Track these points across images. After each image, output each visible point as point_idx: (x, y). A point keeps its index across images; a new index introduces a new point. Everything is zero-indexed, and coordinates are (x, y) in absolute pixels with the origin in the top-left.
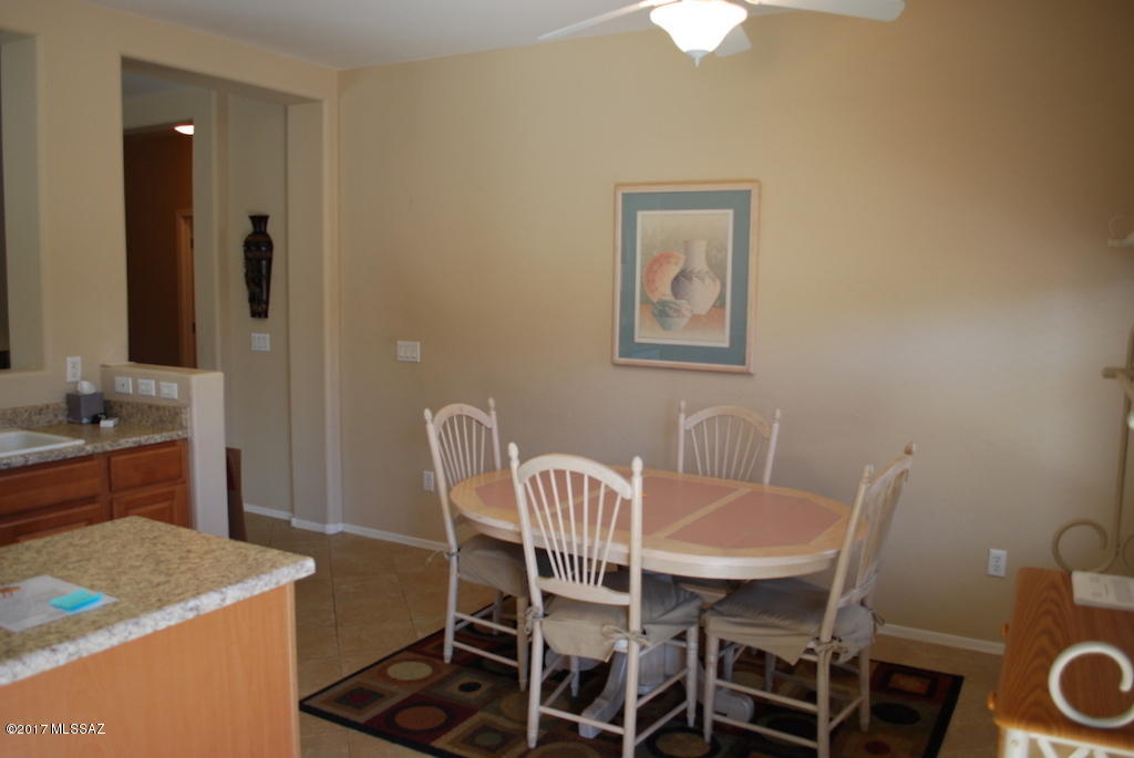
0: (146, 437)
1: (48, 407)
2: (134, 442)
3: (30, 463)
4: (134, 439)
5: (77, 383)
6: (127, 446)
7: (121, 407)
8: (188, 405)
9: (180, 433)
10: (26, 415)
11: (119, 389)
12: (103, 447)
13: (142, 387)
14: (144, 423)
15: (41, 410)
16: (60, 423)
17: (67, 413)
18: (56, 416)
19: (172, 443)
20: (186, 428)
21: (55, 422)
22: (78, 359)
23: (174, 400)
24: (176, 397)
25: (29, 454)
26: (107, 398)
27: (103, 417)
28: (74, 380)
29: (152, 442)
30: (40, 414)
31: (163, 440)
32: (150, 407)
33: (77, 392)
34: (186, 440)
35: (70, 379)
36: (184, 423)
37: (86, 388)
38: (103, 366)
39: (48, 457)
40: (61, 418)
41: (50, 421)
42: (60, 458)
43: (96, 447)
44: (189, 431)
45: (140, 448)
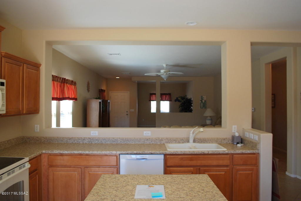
0: (245, 151)
1: (226, 138)
2: (241, 152)
3: (209, 153)
4: (241, 151)
5: (235, 133)
6: (238, 152)
7: (245, 141)
8: (259, 143)
9: (256, 151)
10: (220, 140)
11: (246, 136)
12: (231, 152)
13: (250, 136)
14: (249, 146)
15: (224, 139)
16: (229, 143)
17: (232, 141)
18: (229, 141)
19: (254, 154)
20: (259, 150)
21: (228, 143)
22: (236, 126)
23: (256, 140)
24: (257, 140)
25: (210, 151)
26: (242, 137)
27: (240, 143)
28: (234, 132)
29: (247, 152)
30: (224, 140)
31: (250, 152)
32: (251, 142)
33: (235, 135)
34: (258, 153)
35: (233, 131)
36: (258, 148)
37: (237, 134)
38: (243, 129)
39: (215, 152)
40: (230, 142)
41: (227, 142)
42: (218, 153)
43: (229, 152)
44: (259, 151)
45: (243, 154)
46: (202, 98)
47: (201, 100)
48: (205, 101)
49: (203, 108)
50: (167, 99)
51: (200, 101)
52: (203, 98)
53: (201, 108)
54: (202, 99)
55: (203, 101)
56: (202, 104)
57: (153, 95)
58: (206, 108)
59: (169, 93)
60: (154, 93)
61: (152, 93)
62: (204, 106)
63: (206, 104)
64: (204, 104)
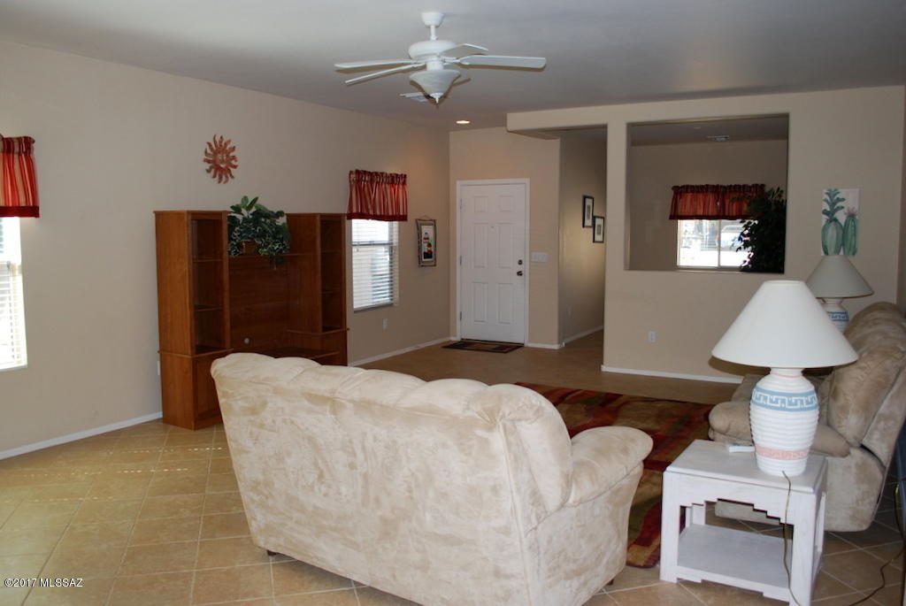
46: (834, 202)
47: (825, 212)
48: (851, 216)
49: (837, 252)
51: (825, 217)
52: (843, 200)
53: (826, 253)
54: (832, 204)
55: (841, 217)
56: (832, 233)
57: (687, 192)
58: (854, 254)
59: (757, 185)
60: (692, 186)
61: (683, 187)
62: (843, 244)
63: (855, 235)
64: (844, 230)
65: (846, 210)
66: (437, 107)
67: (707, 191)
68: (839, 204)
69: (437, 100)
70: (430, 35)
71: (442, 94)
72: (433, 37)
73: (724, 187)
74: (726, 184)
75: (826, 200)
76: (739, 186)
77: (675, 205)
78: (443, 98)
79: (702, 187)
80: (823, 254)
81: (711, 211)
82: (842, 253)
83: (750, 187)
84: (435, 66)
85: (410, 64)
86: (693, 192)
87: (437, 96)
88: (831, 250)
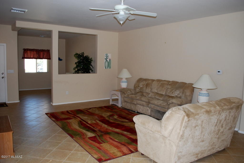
46: (107, 57)
47: (105, 59)
48: (110, 60)
49: (107, 68)
50: (45, 56)
51: (105, 60)
52: (108, 56)
53: (106, 68)
55: (108, 60)
56: (107, 64)
57: (28, 51)
58: (110, 68)
59: (48, 50)
60: (29, 49)
61: (27, 49)
62: (108, 66)
63: (110, 64)
64: (109, 63)
65: (109, 58)
66: (122, 26)
67: (34, 51)
68: (108, 57)
69: (122, 24)
70: (121, 3)
71: (123, 22)
72: (122, 4)
73: (39, 50)
74: (39, 49)
75: (105, 56)
76: (43, 50)
77: (24, 55)
78: (123, 23)
79: (32, 49)
80: (105, 68)
81: (35, 56)
82: (108, 68)
83: (46, 50)
84: (122, 13)
85: (115, 12)
86: (30, 51)
87: (122, 22)
88: (106, 67)
